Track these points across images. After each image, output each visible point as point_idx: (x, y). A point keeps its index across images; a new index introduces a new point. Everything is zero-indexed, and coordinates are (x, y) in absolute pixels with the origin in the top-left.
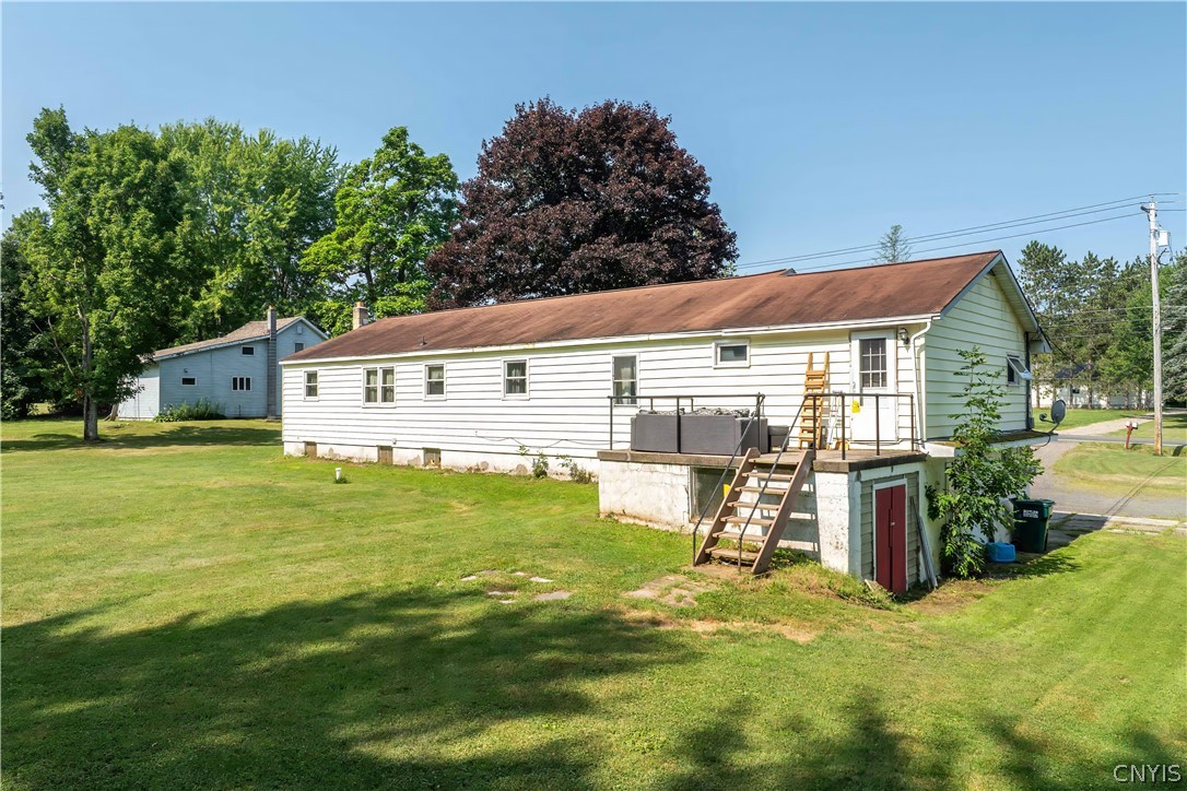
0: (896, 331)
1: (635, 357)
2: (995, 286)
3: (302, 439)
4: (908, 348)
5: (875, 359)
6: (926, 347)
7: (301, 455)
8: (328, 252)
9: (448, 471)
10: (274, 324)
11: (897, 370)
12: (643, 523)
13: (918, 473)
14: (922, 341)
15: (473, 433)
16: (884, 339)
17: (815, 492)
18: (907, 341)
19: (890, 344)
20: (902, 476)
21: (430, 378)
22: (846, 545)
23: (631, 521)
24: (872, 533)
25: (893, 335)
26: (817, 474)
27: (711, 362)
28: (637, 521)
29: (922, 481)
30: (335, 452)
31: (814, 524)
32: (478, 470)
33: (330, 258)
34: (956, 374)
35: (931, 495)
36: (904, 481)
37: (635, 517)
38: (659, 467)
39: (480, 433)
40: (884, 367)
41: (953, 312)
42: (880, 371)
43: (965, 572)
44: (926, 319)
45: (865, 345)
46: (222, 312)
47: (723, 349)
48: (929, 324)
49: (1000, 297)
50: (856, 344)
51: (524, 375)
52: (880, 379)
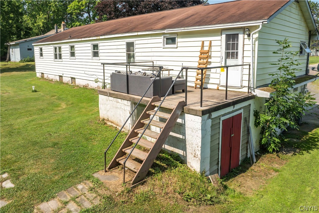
0: (244, 30)
1: (133, 43)
2: (298, 8)
3: (40, 72)
4: (249, 39)
5: (233, 44)
6: (259, 38)
7: (40, 77)
8: (74, 6)
9: (78, 86)
10: (57, 31)
11: (244, 51)
12: (115, 126)
13: (250, 105)
14: (256, 36)
15: (83, 72)
16: (238, 34)
17: (185, 124)
18: (249, 35)
19: (241, 36)
20: (241, 109)
21: (71, 50)
22: (199, 156)
23: (111, 124)
24: (219, 144)
25: (242, 32)
26: (186, 115)
27: (161, 45)
28: (113, 124)
29: (252, 109)
30: (49, 77)
31: (184, 141)
32: (86, 86)
33: (75, 8)
34: (274, 53)
35: (256, 114)
36: (242, 111)
37: (112, 122)
38: (119, 100)
39: (86, 72)
40: (237, 49)
41: (274, 20)
42: (235, 51)
43: (271, 150)
44: (259, 23)
45: (228, 37)
46: (43, 26)
47: (167, 39)
48: (261, 26)
49: (300, 14)
50: (224, 36)
51: (98, 50)
52: (234, 55)
